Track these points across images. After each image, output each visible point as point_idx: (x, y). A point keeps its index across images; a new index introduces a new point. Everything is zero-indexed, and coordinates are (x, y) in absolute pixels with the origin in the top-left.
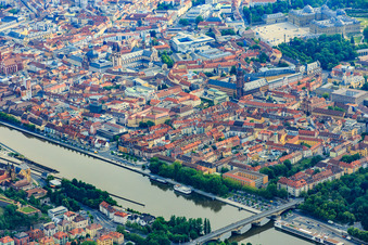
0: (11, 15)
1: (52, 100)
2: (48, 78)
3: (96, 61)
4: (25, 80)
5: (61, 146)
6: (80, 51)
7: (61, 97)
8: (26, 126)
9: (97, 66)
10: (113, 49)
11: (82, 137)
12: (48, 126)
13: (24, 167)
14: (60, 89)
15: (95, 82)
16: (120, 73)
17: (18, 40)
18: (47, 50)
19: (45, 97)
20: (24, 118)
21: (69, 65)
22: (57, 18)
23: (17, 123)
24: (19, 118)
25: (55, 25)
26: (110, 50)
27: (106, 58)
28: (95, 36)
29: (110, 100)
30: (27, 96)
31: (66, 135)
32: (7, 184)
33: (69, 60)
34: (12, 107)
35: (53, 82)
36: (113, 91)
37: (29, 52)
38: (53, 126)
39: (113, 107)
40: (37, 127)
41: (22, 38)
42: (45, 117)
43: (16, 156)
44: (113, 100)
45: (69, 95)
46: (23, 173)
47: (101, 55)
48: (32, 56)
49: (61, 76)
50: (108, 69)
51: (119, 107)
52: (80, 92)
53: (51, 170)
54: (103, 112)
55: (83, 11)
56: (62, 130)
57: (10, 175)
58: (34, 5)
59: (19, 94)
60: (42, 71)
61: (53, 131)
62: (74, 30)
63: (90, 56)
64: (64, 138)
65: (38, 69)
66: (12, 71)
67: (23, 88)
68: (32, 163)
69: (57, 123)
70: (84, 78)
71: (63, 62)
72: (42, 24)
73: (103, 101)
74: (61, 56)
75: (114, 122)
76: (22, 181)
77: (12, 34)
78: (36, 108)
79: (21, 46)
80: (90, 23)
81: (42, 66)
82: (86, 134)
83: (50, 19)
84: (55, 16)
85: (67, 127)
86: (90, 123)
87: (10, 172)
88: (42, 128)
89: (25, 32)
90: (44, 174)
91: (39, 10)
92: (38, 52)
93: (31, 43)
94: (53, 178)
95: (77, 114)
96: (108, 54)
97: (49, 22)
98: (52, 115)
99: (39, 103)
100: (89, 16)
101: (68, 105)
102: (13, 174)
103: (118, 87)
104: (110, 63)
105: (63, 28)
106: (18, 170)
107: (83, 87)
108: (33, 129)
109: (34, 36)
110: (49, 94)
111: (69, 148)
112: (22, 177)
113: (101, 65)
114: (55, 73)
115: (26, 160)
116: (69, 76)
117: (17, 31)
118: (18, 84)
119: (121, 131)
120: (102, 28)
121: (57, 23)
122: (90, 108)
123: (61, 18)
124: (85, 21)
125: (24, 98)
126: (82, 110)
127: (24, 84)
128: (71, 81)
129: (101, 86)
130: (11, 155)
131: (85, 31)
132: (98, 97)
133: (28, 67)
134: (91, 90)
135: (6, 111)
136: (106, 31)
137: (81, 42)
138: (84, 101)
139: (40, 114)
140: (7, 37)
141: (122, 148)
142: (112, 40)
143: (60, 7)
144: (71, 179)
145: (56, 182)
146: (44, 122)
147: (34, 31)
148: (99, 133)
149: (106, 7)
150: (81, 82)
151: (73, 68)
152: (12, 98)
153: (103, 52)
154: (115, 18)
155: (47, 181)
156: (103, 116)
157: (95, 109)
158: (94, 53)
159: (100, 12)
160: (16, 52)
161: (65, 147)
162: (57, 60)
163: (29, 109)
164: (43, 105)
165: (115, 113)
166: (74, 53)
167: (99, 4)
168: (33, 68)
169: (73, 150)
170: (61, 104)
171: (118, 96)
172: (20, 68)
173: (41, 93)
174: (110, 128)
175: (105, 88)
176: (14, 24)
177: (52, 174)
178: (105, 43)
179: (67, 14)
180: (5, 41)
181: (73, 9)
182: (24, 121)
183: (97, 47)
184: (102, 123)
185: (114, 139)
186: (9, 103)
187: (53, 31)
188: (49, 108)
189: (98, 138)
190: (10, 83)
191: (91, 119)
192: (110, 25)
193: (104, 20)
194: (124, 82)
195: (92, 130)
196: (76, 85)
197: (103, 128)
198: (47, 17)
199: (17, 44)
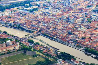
0: (47, 7)
1: (58, 30)
2: (57, 25)
3: (70, 20)
4: (51, 25)
5: (60, 43)
6: (66, 18)
7: (60, 30)
8: (51, 37)
9: (70, 22)
10: (75, 17)
11: (66, 41)
12: (57, 37)
13: (51, 48)
14: (60, 28)
15: (70, 26)
16: (76, 24)
17: (49, 14)
18: (57, 17)
19: (56, 30)
20: (51, 35)
21: (63, 21)
22: (59, 9)
23: (49, 36)
24: (49, 35)
25: (59, 11)
26: (74, 18)
27: (73, 20)
28: (70, 14)
29: (74, 31)
30: (51, 29)
31: (62, 40)
32: (46, 53)
33: (63, 20)
34: (47, 32)
35: (58, 26)
36: (75, 29)
37: (52, 18)
38: (58, 38)
39: (75, 33)
40: (54, 37)
41: (50, 14)
42: (56, 35)
43: (48, 45)
44: (75, 31)
45: (63, 30)
46: (50, 50)
47: (71, 19)
48: (53, 19)
49: (60, 24)
50: (73, 23)
51: (76, 33)
52: (66, 29)
53: (58, 49)
54: (72, 34)
55: (66, 7)
56: (61, 39)
57: (47, 50)
58: (53, 5)
59: (49, 29)
60: (55, 23)
61: (58, 39)
62: (64, 12)
63: (68, 19)
64: (61, 41)
65: (54, 22)
66: (47, 22)
67: (50, 27)
68: (53, 47)
69: (60, 37)
70: (67, 25)
71: (61, 20)
72: (55, 10)
73: (72, 31)
74: (60, 19)
75: (75, 37)
76: (50, 52)
77: (47, 13)
78: (54, 32)
79: (50, 16)
80: (68, 10)
81: (55, 21)
82: (67, 40)
83: (57, 9)
84: (59, 8)
85: (62, 38)
86: (68, 37)
87: (47, 49)
88: (55, 38)
89: (51, 12)
90: (56, 50)
91: (55, 6)
92: (54, 18)
93: (52, 15)
94: (58, 51)
95: (65, 34)
96: (73, 19)
97: (57, 10)
98: (58, 35)
99: (55, 31)
100: (68, 8)
101: (62, 32)
102: (48, 50)
103: (76, 28)
104: (74, 21)
105: (61, 11)
106: (49, 49)
107: (66, 27)
108: (53, 38)
109: (53, 13)
110: (57, 29)
111: (63, 44)
112: (50, 51)
113: (71, 22)
114: (59, 23)
115: (51, 46)
116: (63, 24)
117: (49, 12)
118: (49, 26)
119: (77, 40)
120: (72, 12)
121: (59, 10)
122: (69, 33)
123: (61, 9)
124: (67, 10)
125: (51, 30)
126: (66, 34)
127: (51, 26)
128: (63, 26)
129: (71, 27)
130: (47, 45)
131: (67, 12)
132: (70, 30)
133: (52, 22)
134: (69, 28)
135: (46, 33)
136: (73, 13)
137: (66, 15)
138: (67, 31)
139: (55, 34)
140: (46, 13)
141: (77, 44)
142: (74, 15)
143: (60, 6)
144: (63, 52)
145: (59, 53)
146: (56, 36)
147: (53, 12)
148: (71, 40)
149: (73, 6)
150: (66, 26)
151: (64, 22)
152: (47, 30)
153: (72, 18)
154: (75, 9)
155: (57, 52)
156: (72, 35)
157: (70, 33)
158: (70, 18)
159: (71, 7)
160: (48, 17)
161: (62, 43)
162: (59, 20)
163: (52, 33)
164: (56, 32)
165: (75, 35)
166: (64, 18)
167: (71, 5)
168: (53, 22)
169: (64, 44)
170: (61, 32)
171: (76, 30)
172: (49, 22)
173: (55, 29)
174: (74, 38)
175: (72, 28)
176: (48, 10)
177: (58, 50)
178: (72, 16)
179: (62, 8)
180: (45, 14)
181: (64, 6)
182: (50, 36)
183: (70, 17)
184: (72, 37)
185: (75, 42)
186: (46, 31)
187: (58, 12)
188: (57, 33)
189: (71, 41)
190: (47, 26)
191: (69, 36)
192: (74, 11)
193: (72, 9)
194: (78, 26)
195: (69, 39)
196: (65, 27)
197: (72, 39)
198: (57, 8)
199: (49, 15)
